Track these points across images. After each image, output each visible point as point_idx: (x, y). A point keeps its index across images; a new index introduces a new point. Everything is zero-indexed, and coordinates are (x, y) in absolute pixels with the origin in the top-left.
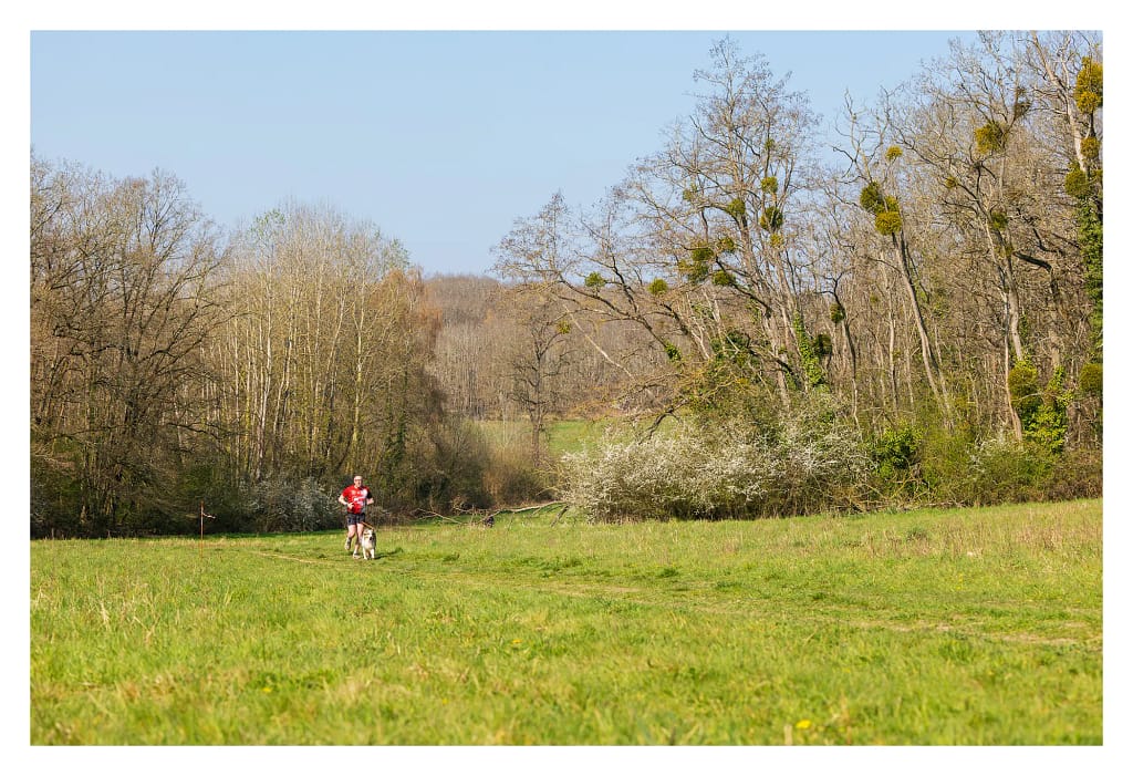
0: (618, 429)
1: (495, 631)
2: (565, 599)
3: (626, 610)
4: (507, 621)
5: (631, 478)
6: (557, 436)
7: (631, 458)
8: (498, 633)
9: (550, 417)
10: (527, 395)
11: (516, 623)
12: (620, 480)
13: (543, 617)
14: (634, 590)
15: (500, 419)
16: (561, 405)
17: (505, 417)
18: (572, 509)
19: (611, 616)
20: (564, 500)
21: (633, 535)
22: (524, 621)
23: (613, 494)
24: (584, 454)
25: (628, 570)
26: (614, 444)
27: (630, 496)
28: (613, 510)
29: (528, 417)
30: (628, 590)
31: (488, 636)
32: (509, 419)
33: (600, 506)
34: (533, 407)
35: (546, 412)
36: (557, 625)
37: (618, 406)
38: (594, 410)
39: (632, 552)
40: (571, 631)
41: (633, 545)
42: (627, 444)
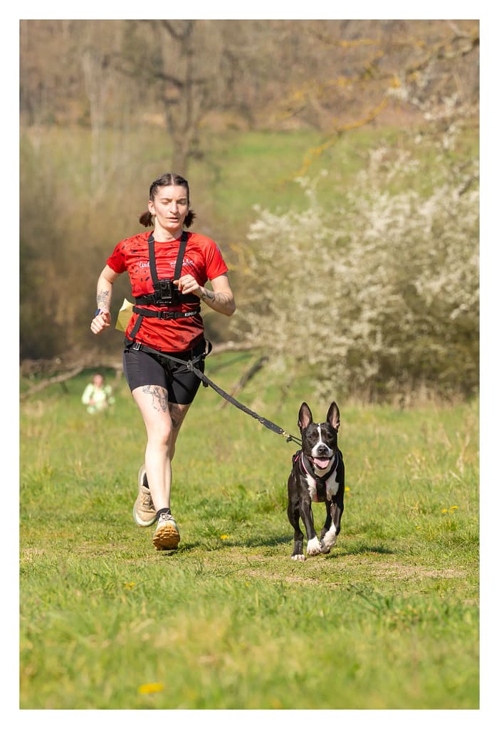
0: (403, 155)
1: (90, 663)
2: (269, 590)
3: (435, 619)
4: (121, 638)
5: (435, 285)
6: (238, 171)
7: (437, 231)
8: (98, 667)
9: (217, 121)
10: (159, 62)
11: (144, 646)
12: (407, 291)
13: (217, 630)
14: (450, 573)
15: (85, 123)
16: (246, 89)
17: (97, 117)
18: (276, 366)
19: (395, 635)
20: (254, 339)
21: (438, 436)
22: (167, 638)
23: (388, 327)
24: (311, 218)
25: (432, 521)
26: (393, 193)
27: (432, 333)
28: (387, 368)
29: (160, 119)
30: (433, 573)
31: (72, 675)
32: (108, 124)
33: (354, 358)
34: (173, 93)
35: (208, 107)
36: (256, 650)
37: (403, 93)
38: (337, 105)
39: (436, 476)
40: (293, 667)
41: (441, 460)
42: (427, 194)
